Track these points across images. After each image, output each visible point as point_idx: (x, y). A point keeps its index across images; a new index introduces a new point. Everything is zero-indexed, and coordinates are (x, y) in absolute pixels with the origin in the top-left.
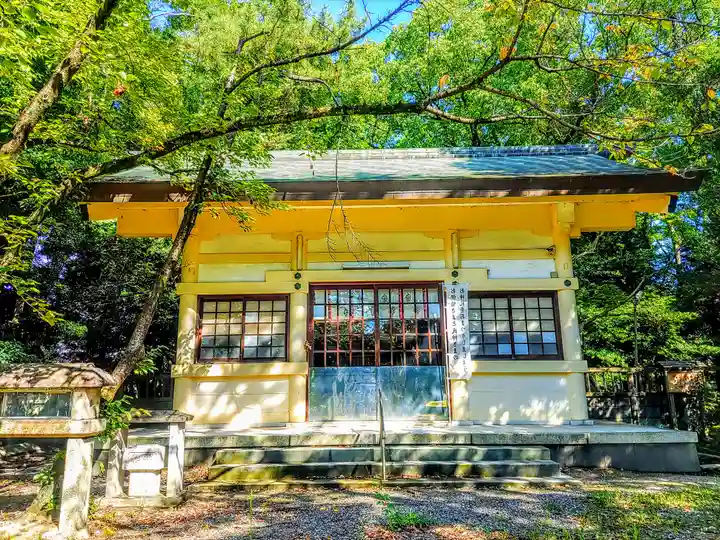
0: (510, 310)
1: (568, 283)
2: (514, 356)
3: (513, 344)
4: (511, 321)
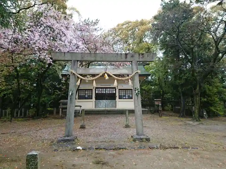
0: (125, 92)
3: (126, 97)
4: (126, 93)
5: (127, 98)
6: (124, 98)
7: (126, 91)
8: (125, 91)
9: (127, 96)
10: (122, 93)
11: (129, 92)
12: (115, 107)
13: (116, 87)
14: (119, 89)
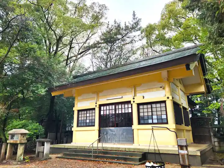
0: (152, 108)
1: (168, 98)
2: (153, 123)
3: (152, 119)
4: (152, 112)
5: (155, 121)
6: (150, 121)
7: (154, 106)
8: (149, 106)
9: (155, 117)
10: (146, 110)
11: (159, 109)
12: (131, 141)
13: (132, 100)
14: (139, 105)
